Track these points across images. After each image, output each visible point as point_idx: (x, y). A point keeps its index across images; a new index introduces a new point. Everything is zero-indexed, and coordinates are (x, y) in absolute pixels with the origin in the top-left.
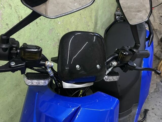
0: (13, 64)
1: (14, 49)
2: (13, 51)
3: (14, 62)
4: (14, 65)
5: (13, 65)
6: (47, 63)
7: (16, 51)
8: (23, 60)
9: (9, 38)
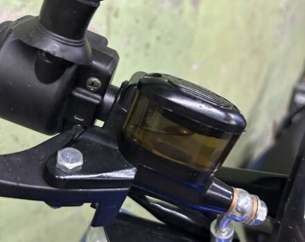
0: (70, 162)
1: (93, 84)
2: (84, 91)
3: (80, 155)
4: (74, 171)
5: (70, 166)
6: (238, 201)
7: (99, 97)
8: (129, 152)
9: (93, 4)
